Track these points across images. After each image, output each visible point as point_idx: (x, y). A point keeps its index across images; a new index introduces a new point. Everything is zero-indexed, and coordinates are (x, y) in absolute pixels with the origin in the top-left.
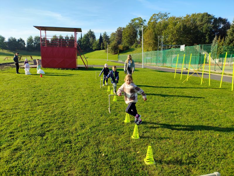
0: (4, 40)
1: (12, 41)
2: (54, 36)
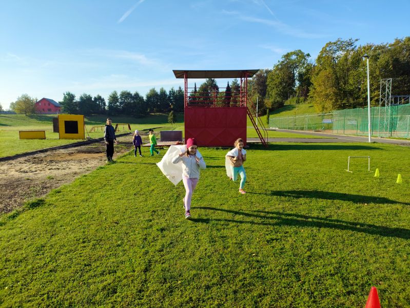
0: (73, 99)
1: (85, 100)
2: (151, 91)
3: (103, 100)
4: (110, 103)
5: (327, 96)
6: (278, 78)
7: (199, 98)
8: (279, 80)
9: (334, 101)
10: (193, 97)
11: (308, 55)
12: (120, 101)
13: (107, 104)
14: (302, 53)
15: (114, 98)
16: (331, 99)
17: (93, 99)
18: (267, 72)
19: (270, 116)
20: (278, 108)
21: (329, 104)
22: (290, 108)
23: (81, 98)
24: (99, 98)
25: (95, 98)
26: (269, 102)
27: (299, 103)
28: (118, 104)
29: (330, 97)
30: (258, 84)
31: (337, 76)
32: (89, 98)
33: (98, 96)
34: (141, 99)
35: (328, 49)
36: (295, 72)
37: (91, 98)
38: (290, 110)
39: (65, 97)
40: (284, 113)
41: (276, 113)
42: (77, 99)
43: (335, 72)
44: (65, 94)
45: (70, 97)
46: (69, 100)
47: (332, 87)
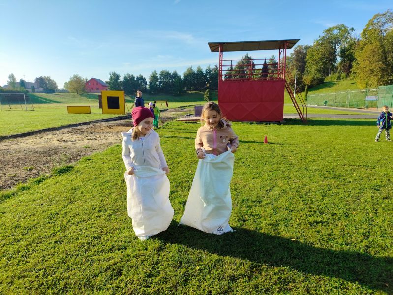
0: (118, 79)
1: (129, 80)
2: (188, 69)
3: (145, 79)
4: (151, 82)
5: (372, 71)
6: (318, 54)
7: (235, 76)
8: (320, 55)
9: (379, 77)
10: (229, 75)
11: (352, 29)
12: (159, 80)
13: (148, 83)
14: (345, 27)
15: (154, 78)
16: (376, 75)
17: (135, 79)
18: (307, 48)
19: (309, 93)
20: (318, 84)
21: (373, 80)
22: (330, 84)
23: (125, 78)
24: (141, 78)
25: (137, 78)
26: (307, 79)
27: (340, 79)
28: (158, 83)
29: (375, 73)
30: (297, 61)
31: (384, 50)
32: (132, 78)
33: (140, 75)
34: (179, 78)
35: (375, 21)
36: (337, 47)
37: (134, 78)
38: (330, 87)
39: (111, 77)
40: (324, 89)
41: (315, 90)
42: (122, 79)
43: (382, 46)
44: (111, 73)
45: (115, 77)
46: (115, 79)
47: (378, 62)
